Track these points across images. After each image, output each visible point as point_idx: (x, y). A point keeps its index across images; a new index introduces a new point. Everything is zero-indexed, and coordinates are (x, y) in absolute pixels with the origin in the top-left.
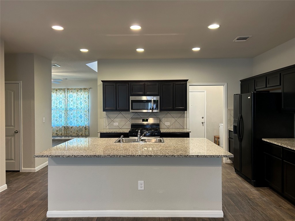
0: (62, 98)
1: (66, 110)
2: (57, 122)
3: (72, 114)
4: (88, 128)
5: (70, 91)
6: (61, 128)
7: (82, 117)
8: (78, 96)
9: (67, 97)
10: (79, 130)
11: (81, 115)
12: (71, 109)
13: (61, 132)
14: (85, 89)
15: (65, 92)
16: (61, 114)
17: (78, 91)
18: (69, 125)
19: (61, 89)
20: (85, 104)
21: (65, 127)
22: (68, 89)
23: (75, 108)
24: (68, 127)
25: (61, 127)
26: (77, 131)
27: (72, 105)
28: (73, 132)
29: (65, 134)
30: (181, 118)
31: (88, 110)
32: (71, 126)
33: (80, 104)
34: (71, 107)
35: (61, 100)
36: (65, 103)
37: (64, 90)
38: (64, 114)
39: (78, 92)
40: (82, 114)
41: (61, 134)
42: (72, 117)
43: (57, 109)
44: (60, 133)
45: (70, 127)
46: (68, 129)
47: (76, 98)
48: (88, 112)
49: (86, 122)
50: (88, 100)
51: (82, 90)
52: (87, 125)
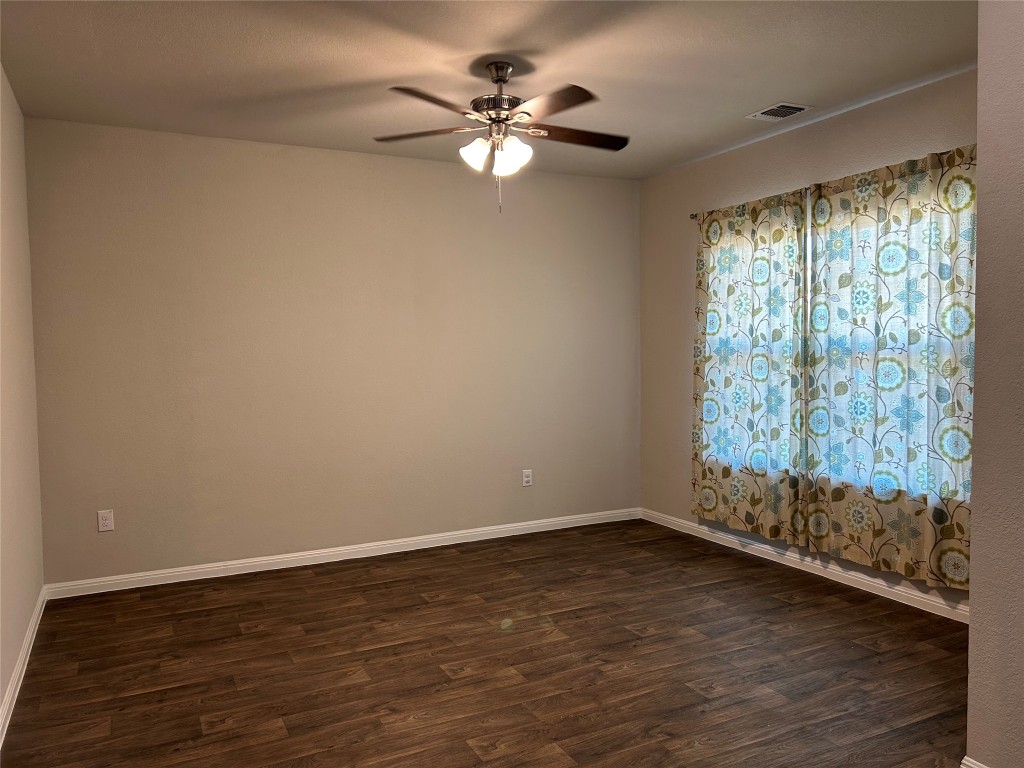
0: (786, 268)
1: (807, 358)
2: (755, 439)
3: (841, 388)
4: (967, 526)
5: (836, 199)
6: (775, 488)
7: (918, 418)
8: (892, 237)
9: (814, 260)
10: (895, 525)
11: (907, 401)
12: (842, 350)
13: (776, 510)
14: (947, 161)
15: (799, 219)
16: (777, 383)
17: (887, 192)
18: (822, 470)
19: (780, 200)
20: (948, 303)
21: (794, 483)
22: (819, 191)
23: (865, 335)
24: (810, 484)
25: (773, 475)
26: (878, 533)
27: (842, 313)
28: (845, 530)
29: (796, 533)
31: (967, 352)
32: (835, 481)
33: (901, 305)
34: (841, 329)
35: (777, 280)
37: (796, 201)
38: (794, 384)
39: (890, 199)
40: (914, 394)
41: (777, 529)
42: (845, 415)
43: (755, 351)
44: (768, 520)
45: (829, 491)
46: (815, 498)
47: (871, 254)
49: (954, 465)
50: (971, 262)
51: (923, 171)
52: (959, 498)
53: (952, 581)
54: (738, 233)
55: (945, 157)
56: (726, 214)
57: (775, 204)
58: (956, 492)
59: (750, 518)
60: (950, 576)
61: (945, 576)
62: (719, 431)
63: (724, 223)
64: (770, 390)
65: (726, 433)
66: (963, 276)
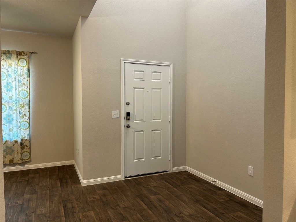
4: (28, 145)
7: (13, 119)
10: (5, 151)
14: (19, 54)
20: (20, 89)
31: (27, 102)
33: (5, 89)
40: (11, 113)
48: (27, 107)
49: (24, 130)
50: (27, 80)
51: (11, 54)
52: (26, 138)
53: (25, 160)
55: (18, 52)
58: (25, 137)
60: (24, 159)
61: (23, 159)
66: (25, 83)
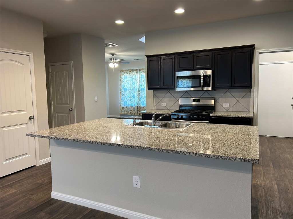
0: (135, 79)
1: (139, 91)
2: (131, 102)
3: (143, 94)
5: (142, 71)
9: (139, 78)
13: (135, 111)
15: (137, 73)
16: (134, 94)
19: (134, 70)
21: (137, 107)
22: (140, 70)
24: (140, 107)
25: (134, 107)
29: (138, 113)
30: (245, 98)
35: (134, 80)
36: (137, 83)
37: (136, 70)
38: (137, 94)
41: (135, 114)
42: (144, 98)
43: (131, 90)
44: (133, 113)
45: (142, 107)
46: (140, 108)
54: (127, 73)
56: (125, 71)
57: (133, 70)
59: (131, 113)
62: (125, 101)
63: (125, 72)
64: (133, 95)
65: (126, 101)
